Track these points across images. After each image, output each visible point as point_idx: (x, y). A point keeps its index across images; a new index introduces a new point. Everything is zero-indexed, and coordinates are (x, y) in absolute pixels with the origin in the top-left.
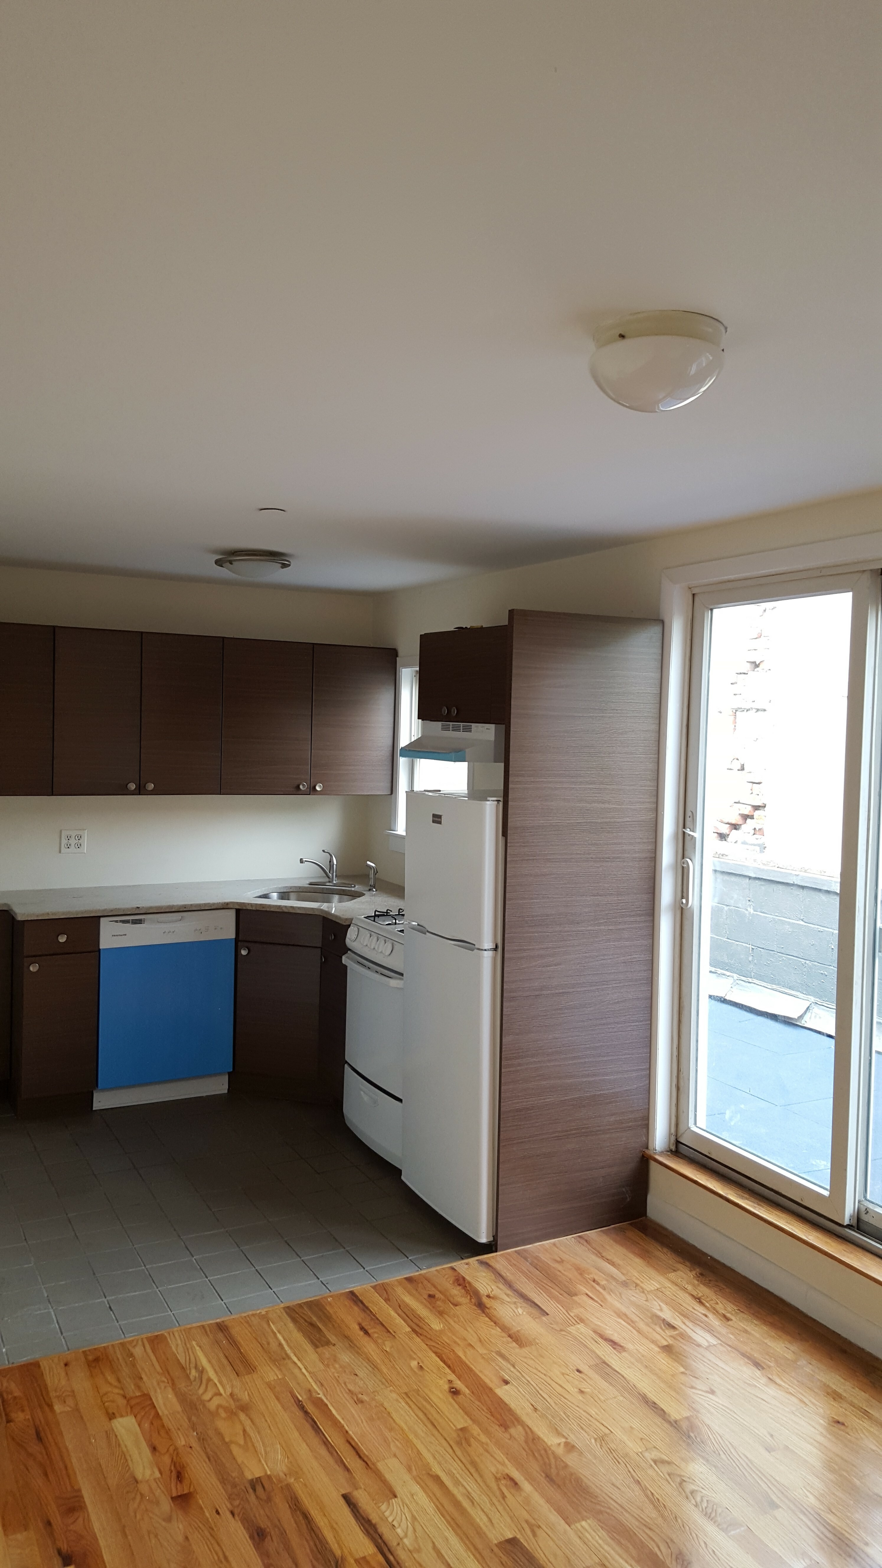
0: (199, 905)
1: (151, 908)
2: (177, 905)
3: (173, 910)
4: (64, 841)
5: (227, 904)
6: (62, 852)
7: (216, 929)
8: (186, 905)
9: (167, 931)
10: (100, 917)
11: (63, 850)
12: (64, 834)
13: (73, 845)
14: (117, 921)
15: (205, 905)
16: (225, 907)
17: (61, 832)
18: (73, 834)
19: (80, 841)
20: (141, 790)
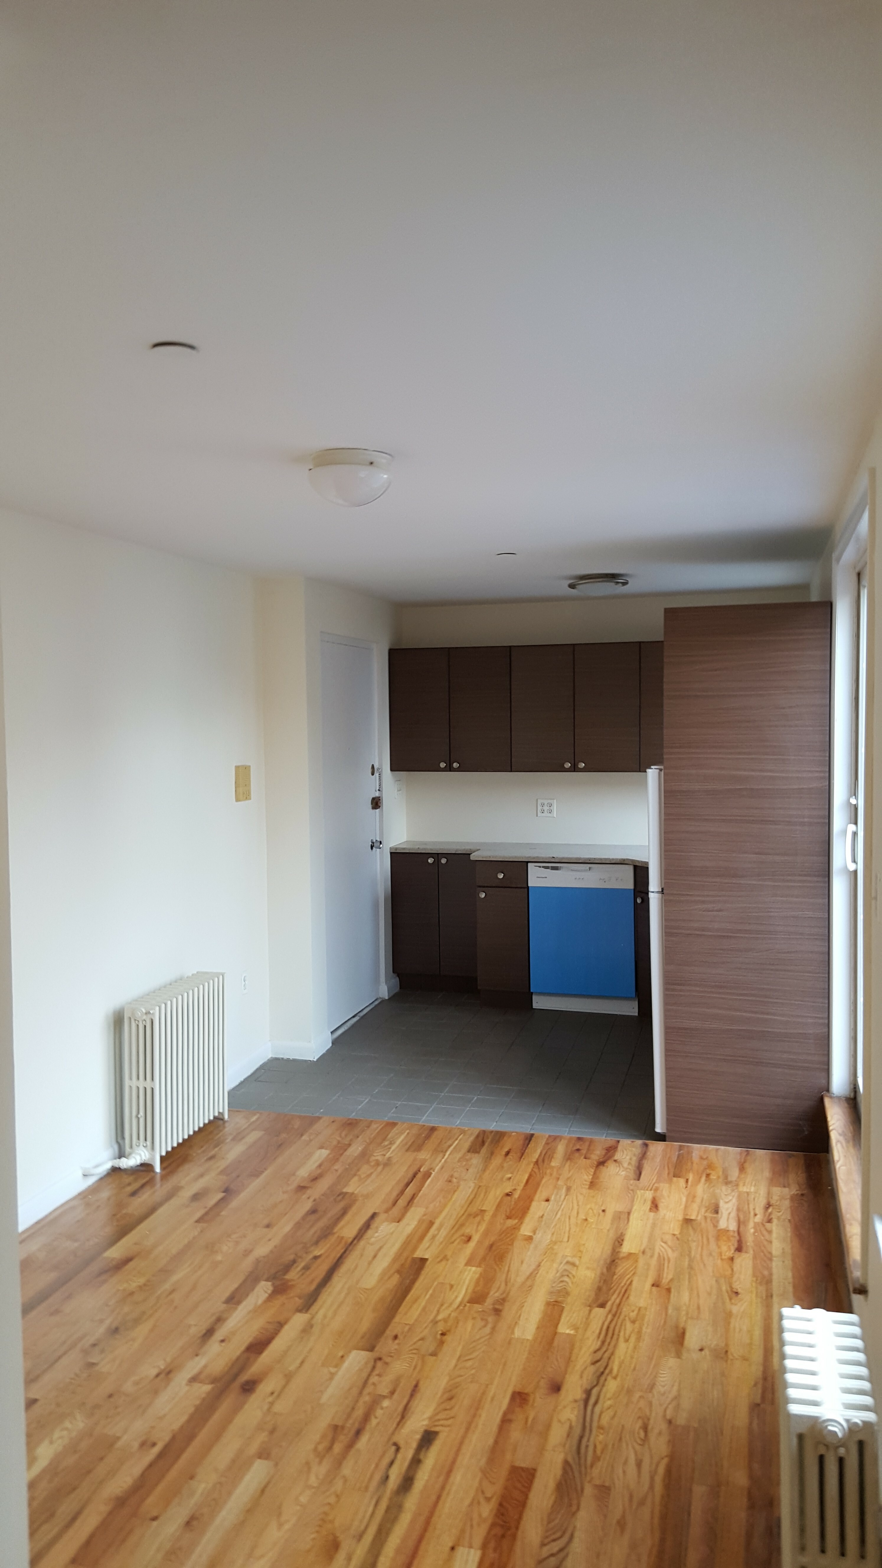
0: (601, 859)
1: (563, 858)
2: (583, 858)
3: (580, 861)
4: (540, 808)
5: (624, 860)
6: (538, 816)
7: (617, 880)
8: (590, 858)
9: (578, 878)
10: (528, 862)
11: (539, 814)
12: (540, 802)
13: (546, 811)
14: (540, 867)
15: (606, 859)
16: (622, 862)
17: (537, 800)
18: (546, 802)
19: (551, 808)
20: (574, 769)
